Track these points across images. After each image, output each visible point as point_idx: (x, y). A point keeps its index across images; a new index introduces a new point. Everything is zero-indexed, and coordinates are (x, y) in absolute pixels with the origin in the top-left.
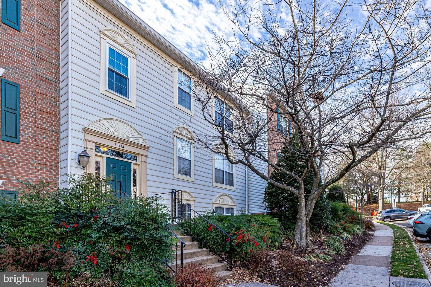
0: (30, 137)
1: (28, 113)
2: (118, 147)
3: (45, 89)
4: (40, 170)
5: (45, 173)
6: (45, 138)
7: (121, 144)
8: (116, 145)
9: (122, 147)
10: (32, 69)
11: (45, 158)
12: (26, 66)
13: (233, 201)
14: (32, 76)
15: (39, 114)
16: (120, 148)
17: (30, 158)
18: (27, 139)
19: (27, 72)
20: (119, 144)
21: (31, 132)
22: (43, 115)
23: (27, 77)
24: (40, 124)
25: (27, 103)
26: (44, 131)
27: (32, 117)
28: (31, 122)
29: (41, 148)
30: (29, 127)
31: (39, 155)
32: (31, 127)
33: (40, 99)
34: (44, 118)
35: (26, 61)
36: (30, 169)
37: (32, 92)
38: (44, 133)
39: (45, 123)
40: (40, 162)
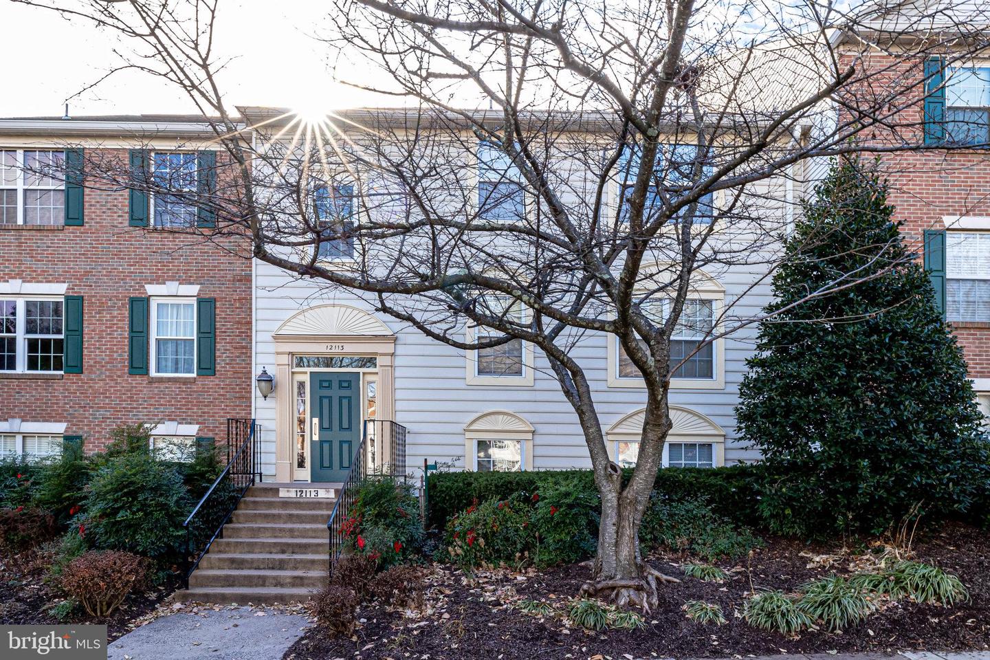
0: (227, 364)
1: (225, 332)
2: (333, 351)
3: (244, 291)
4: (237, 406)
5: (244, 410)
6: (244, 360)
7: (337, 345)
8: (329, 347)
9: (341, 348)
10: (229, 270)
11: (244, 389)
12: (223, 270)
13: (706, 421)
14: (229, 281)
15: (237, 328)
16: (337, 351)
17: (227, 392)
18: (224, 367)
19: (223, 277)
20: (334, 345)
21: (228, 357)
22: (241, 328)
23: (223, 284)
24: (238, 343)
25: (224, 318)
26: (244, 351)
27: (229, 336)
28: (229, 343)
29: (240, 375)
30: (227, 350)
31: (237, 385)
32: (229, 350)
33: (237, 308)
34: (243, 332)
35: (222, 263)
36: (227, 406)
37: (230, 301)
38: (243, 353)
39: (244, 339)
40: (238, 395)
